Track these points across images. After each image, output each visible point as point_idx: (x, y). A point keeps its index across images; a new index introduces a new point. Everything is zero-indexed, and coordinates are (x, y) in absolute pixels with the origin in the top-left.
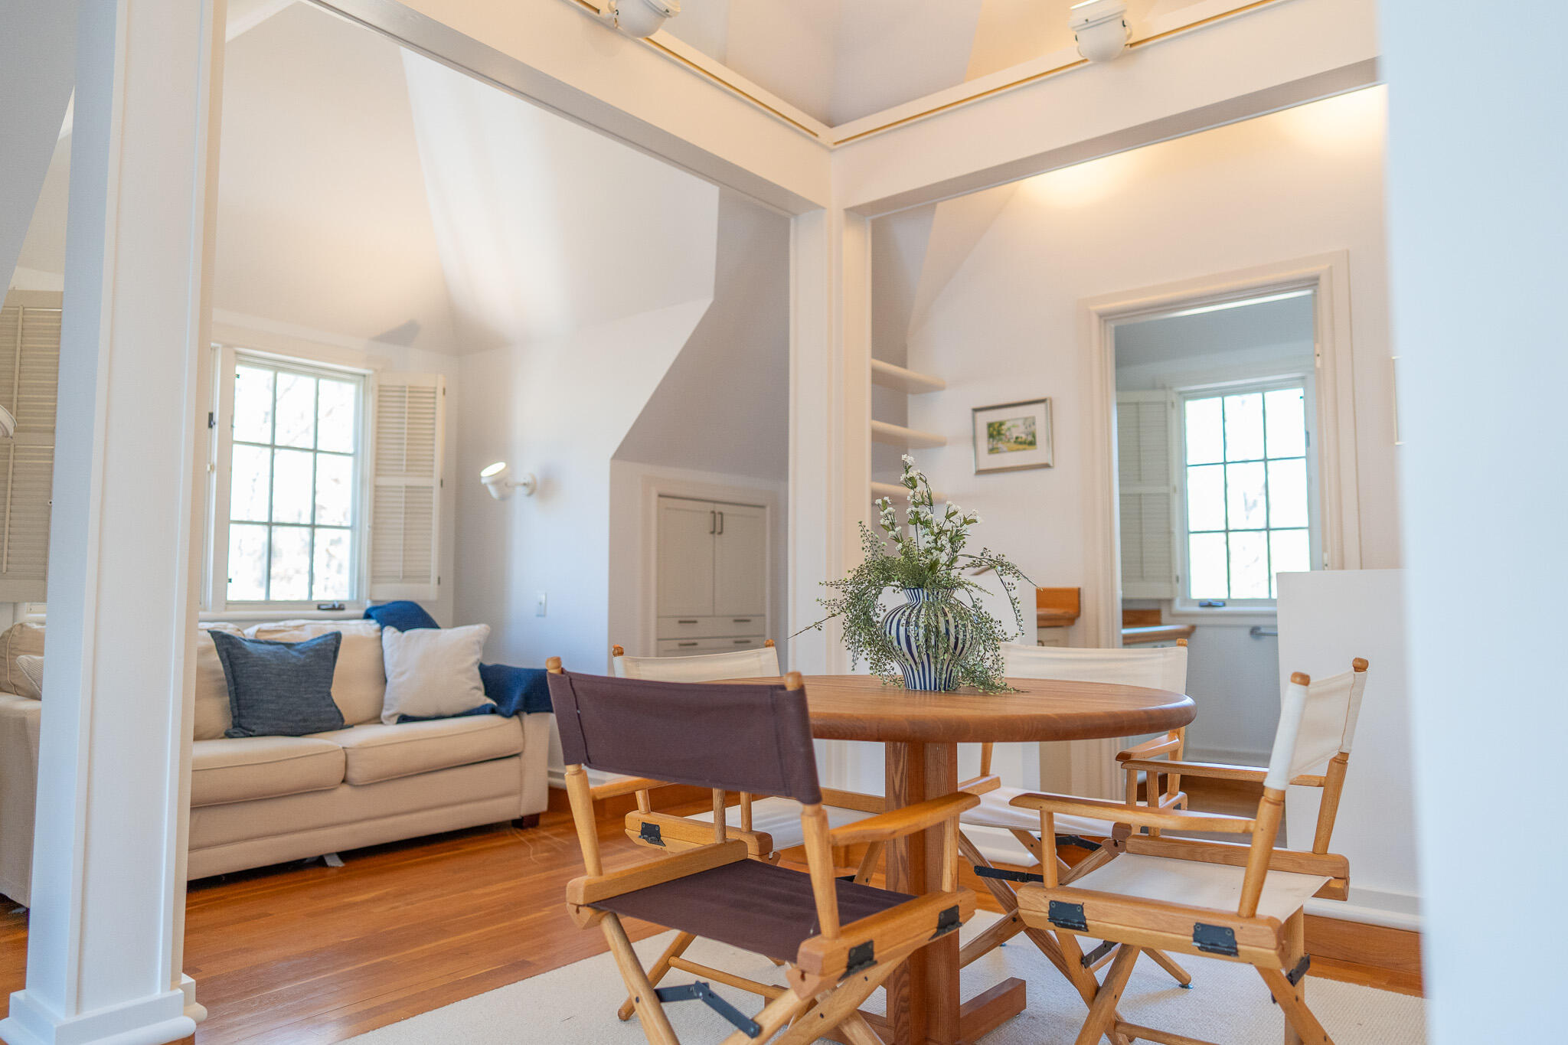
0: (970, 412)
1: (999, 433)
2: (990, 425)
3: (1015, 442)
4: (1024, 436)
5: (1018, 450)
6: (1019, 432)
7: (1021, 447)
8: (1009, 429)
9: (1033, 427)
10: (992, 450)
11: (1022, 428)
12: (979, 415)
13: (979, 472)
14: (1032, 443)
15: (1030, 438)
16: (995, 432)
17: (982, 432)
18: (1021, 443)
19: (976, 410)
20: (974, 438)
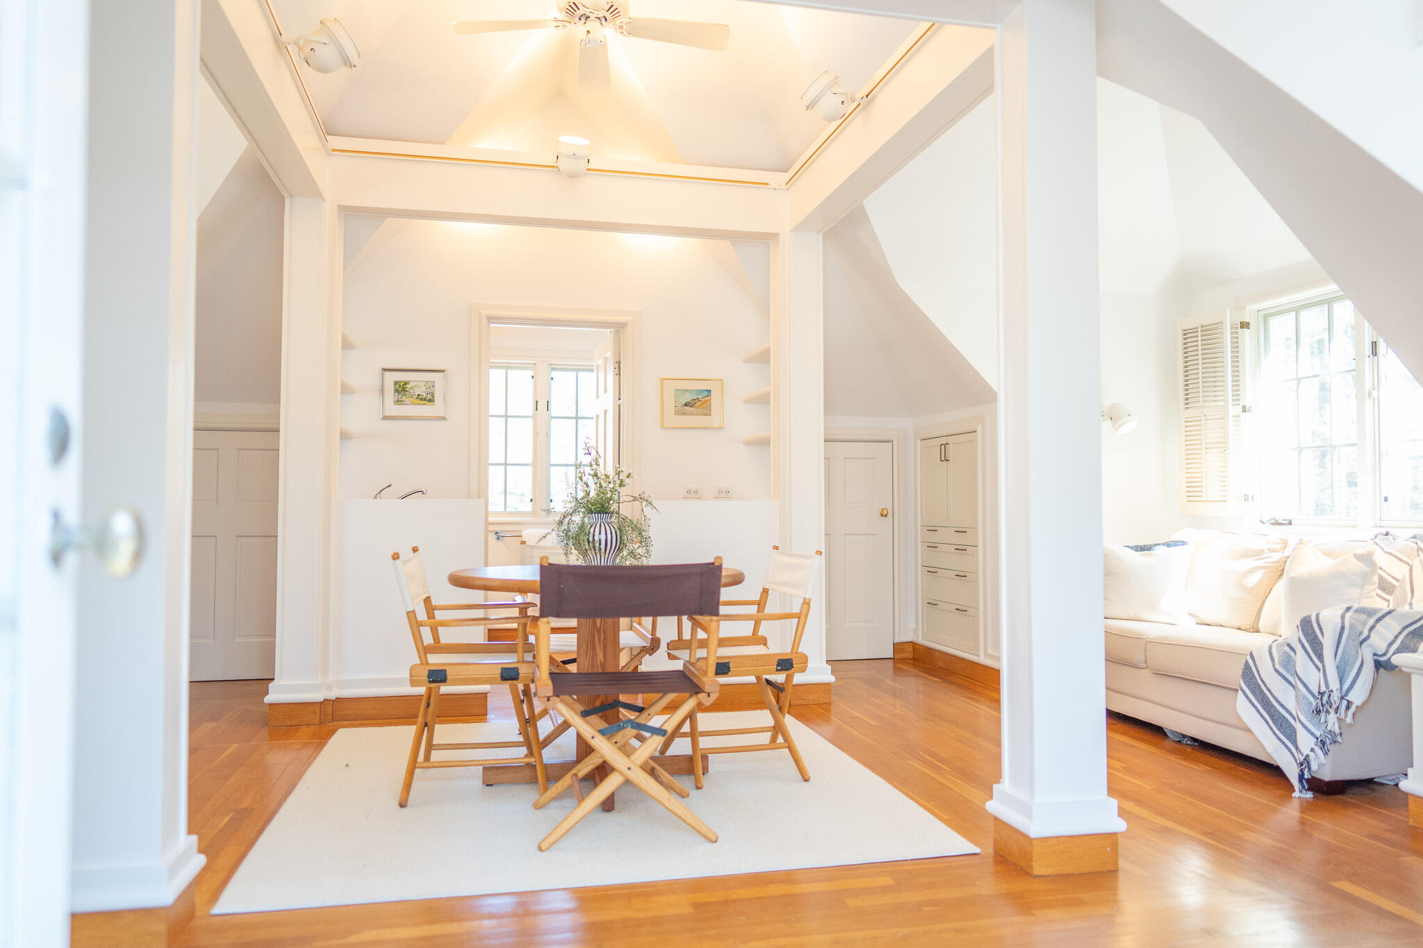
0: (379, 371)
1: (404, 390)
2: (396, 383)
3: (417, 398)
4: (425, 395)
5: (419, 404)
6: (421, 390)
7: (421, 402)
8: (412, 388)
9: (432, 389)
10: (398, 402)
11: (424, 389)
12: (387, 373)
13: (385, 418)
14: (431, 401)
15: (429, 397)
16: (401, 388)
17: (390, 388)
18: (422, 399)
19: (385, 370)
20: (382, 391)
